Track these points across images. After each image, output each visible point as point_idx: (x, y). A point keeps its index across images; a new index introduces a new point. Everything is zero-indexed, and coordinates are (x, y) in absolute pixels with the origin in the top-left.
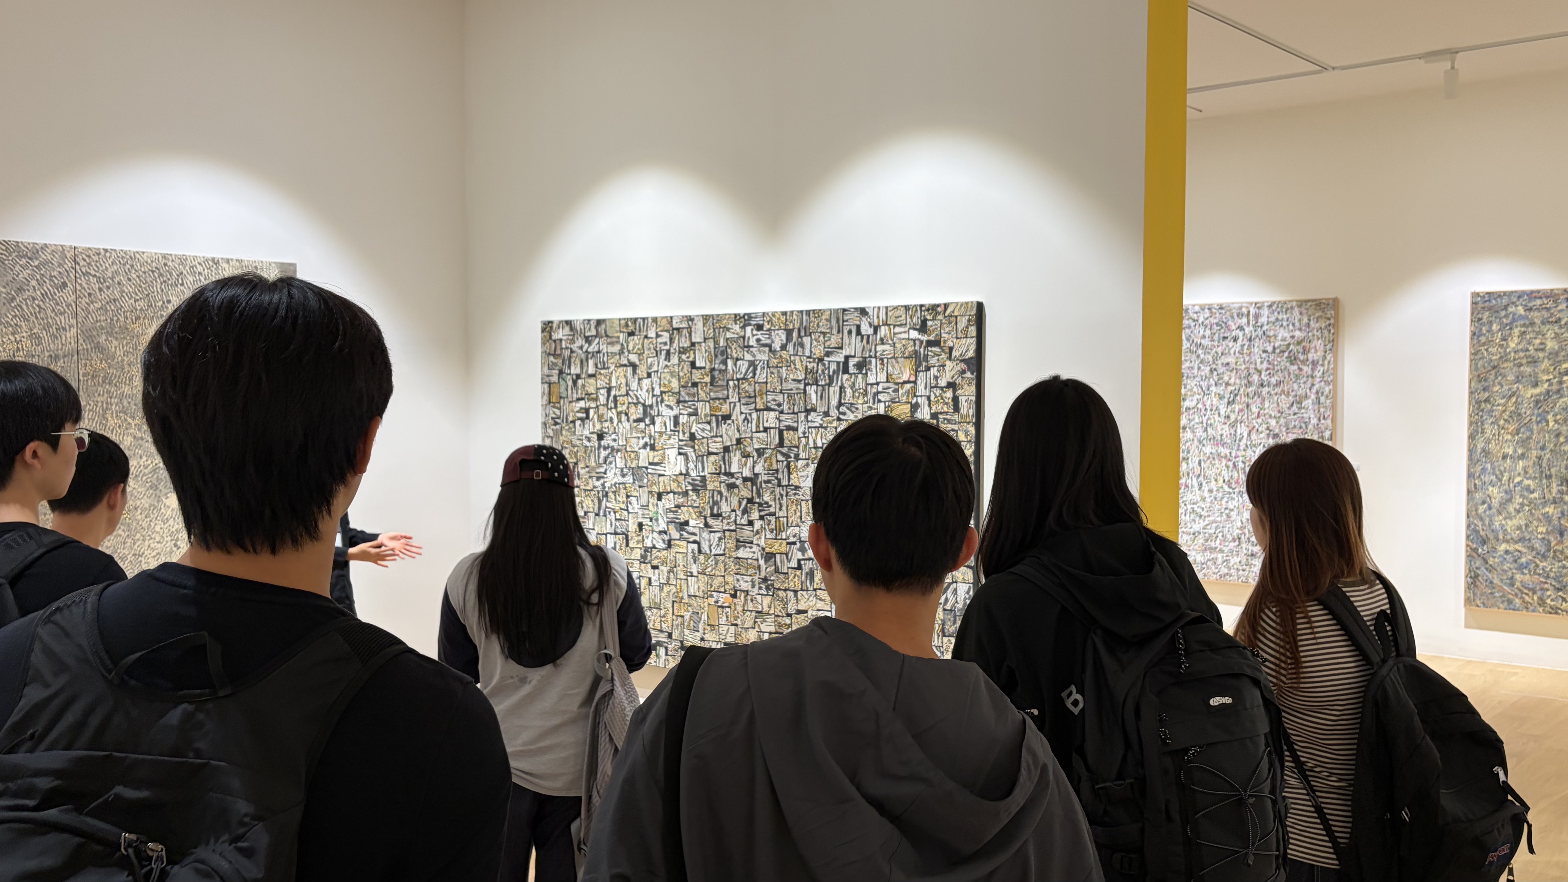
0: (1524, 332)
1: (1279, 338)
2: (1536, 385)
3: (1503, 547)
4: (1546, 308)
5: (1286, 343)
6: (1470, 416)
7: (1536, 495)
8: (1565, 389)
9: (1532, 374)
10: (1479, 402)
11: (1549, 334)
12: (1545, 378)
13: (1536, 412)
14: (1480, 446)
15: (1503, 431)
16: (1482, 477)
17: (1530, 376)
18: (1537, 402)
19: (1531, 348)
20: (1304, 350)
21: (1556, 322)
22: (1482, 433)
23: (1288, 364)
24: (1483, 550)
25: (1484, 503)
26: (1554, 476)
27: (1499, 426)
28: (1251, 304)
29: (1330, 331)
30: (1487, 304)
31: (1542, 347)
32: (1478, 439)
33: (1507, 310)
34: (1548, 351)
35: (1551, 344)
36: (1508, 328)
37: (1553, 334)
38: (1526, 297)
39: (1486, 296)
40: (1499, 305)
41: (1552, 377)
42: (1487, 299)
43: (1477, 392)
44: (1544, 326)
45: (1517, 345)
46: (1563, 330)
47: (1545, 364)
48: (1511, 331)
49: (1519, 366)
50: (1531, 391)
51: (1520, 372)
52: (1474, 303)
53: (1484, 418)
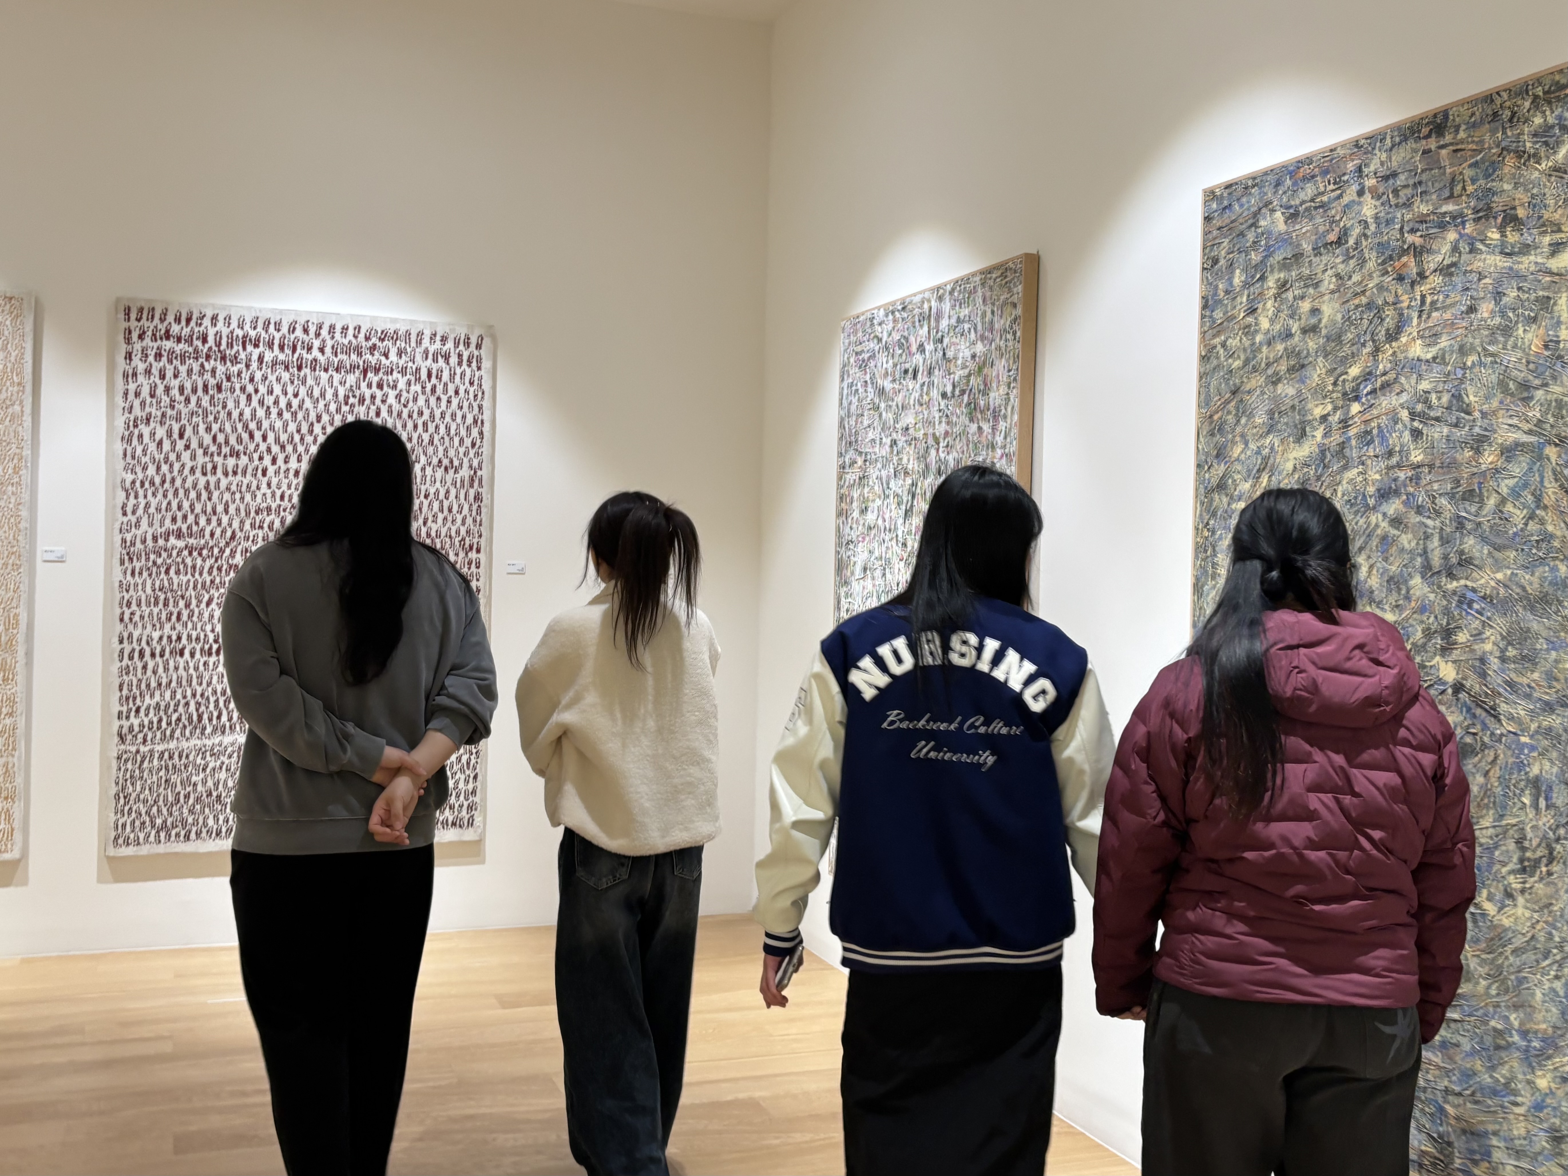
0: (1285, 283)
1: (959, 362)
2: (1301, 435)
4: (1323, 205)
5: (967, 371)
6: (1197, 529)
8: (1354, 442)
9: (1296, 402)
10: (1209, 492)
11: (1326, 282)
12: (1318, 412)
17: (1293, 407)
19: (1295, 328)
20: (986, 385)
21: (1339, 242)
23: (967, 422)
28: (932, 290)
29: (1014, 333)
30: (1228, 216)
31: (1313, 321)
32: (1208, 594)
33: (1257, 227)
34: (1324, 332)
35: (1330, 311)
36: (1258, 276)
37: (1334, 279)
38: (1288, 182)
39: (1225, 195)
40: (1244, 215)
41: (1329, 407)
42: (1226, 203)
43: (1207, 462)
44: (1318, 258)
45: (1272, 321)
46: (1352, 262)
47: (1318, 373)
48: (1262, 286)
49: (1275, 383)
50: (1295, 454)
51: (1276, 400)
52: (1207, 219)
53: (1217, 537)
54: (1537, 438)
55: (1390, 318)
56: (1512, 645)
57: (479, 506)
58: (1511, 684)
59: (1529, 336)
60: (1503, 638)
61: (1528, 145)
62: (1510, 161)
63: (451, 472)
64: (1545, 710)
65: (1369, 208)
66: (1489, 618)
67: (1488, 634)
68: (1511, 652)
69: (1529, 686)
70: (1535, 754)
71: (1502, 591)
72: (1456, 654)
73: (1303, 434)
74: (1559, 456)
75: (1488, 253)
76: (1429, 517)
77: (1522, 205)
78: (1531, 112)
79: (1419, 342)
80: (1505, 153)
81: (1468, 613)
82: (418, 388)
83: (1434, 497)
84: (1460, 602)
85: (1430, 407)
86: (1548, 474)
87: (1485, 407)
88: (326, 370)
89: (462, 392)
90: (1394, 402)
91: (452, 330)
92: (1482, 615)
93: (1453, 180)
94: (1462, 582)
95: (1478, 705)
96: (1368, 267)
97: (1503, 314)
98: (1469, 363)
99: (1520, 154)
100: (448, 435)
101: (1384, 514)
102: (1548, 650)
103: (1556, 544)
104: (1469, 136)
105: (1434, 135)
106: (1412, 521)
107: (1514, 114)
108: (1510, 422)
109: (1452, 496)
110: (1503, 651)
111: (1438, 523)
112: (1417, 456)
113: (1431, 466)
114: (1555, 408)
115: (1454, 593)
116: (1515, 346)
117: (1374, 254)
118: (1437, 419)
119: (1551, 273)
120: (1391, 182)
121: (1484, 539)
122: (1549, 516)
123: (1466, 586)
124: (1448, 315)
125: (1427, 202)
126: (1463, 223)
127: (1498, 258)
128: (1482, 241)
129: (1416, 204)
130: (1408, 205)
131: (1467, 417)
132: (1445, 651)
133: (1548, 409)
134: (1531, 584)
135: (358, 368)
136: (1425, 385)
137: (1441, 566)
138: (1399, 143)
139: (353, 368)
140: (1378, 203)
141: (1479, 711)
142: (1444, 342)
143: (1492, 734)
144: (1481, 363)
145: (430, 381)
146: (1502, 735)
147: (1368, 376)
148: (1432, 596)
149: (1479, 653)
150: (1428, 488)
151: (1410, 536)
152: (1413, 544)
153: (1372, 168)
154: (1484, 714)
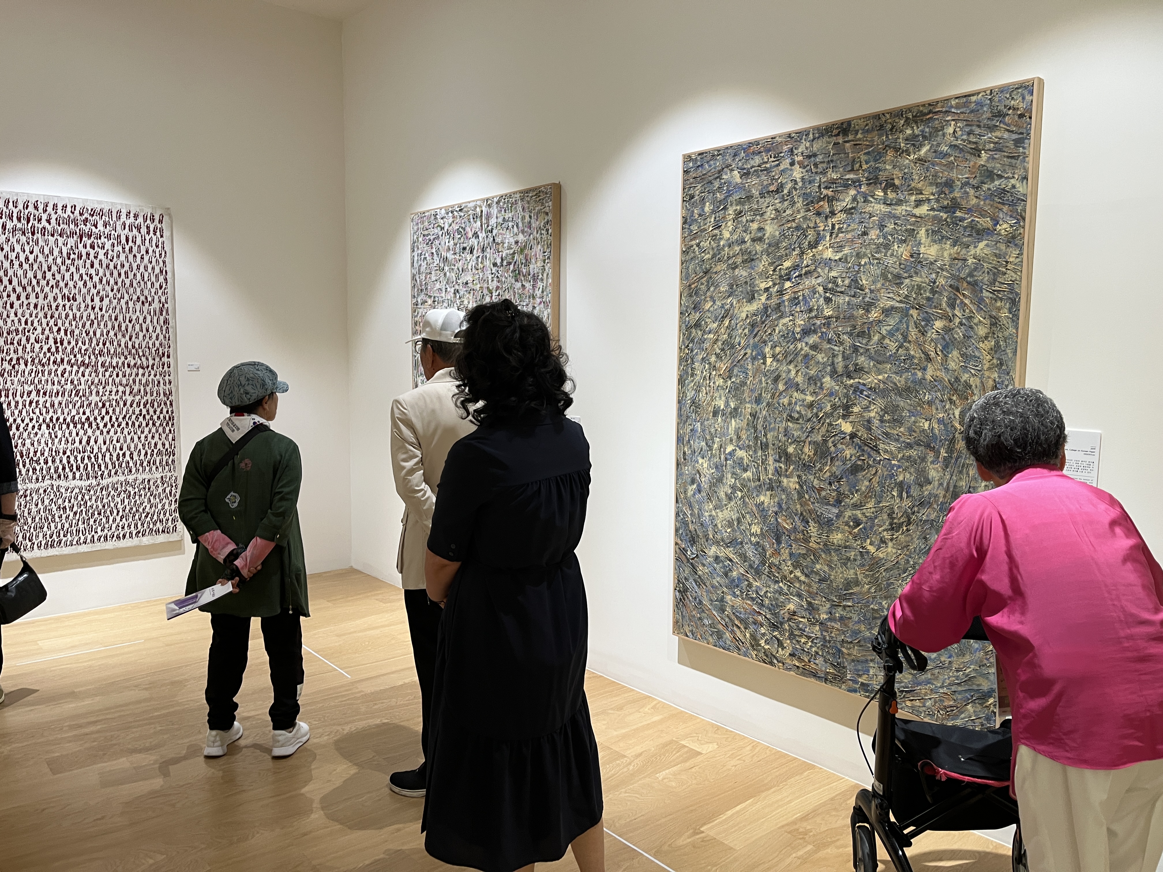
0: (741, 212)
1: (506, 245)
2: (751, 298)
3: (713, 550)
4: (766, 169)
5: (511, 251)
6: (680, 349)
7: (749, 474)
8: (786, 303)
9: (748, 280)
10: (689, 328)
11: (768, 213)
12: (763, 286)
13: (751, 341)
14: (690, 394)
15: (714, 373)
16: (692, 442)
17: (746, 283)
18: (753, 325)
19: (747, 237)
20: (526, 260)
21: (777, 191)
22: (692, 376)
23: (513, 281)
24: (693, 553)
25: (693, 482)
26: (771, 446)
27: (710, 363)
28: (482, 200)
30: (700, 171)
31: (760, 235)
32: (688, 385)
33: (721, 179)
34: (767, 241)
35: (771, 230)
36: (722, 207)
37: (774, 212)
38: (743, 154)
39: (699, 158)
40: (712, 171)
41: (771, 283)
42: (699, 163)
43: (687, 312)
44: (763, 200)
45: (731, 234)
46: (786, 203)
47: (763, 264)
48: (725, 213)
49: (734, 269)
50: (747, 309)
51: (735, 278)
52: (686, 172)
53: (694, 353)
54: (905, 305)
55: (811, 235)
56: (888, 414)
57: (167, 327)
58: (887, 434)
59: (902, 249)
60: (882, 410)
61: (902, 145)
62: (890, 154)
63: (147, 305)
64: (907, 447)
65: (797, 173)
66: (873, 399)
67: (873, 408)
68: (887, 417)
69: (897, 435)
70: (901, 470)
71: (882, 385)
72: (851, 418)
73: (753, 298)
74: (919, 315)
75: (876, 203)
76: (836, 345)
77: (898, 178)
78: (905, 127)
79: (831, 249)
80: (887, 148)
81: (860, 397)
82: (120, 248)
83: (839, 334)
84: (855, 391)
85: (837, 286)
86: (912, 324)
87: (872, 287)
88: (53, 235)
89: (150, 251)
90: (813, 282)
91: (142, 210)
92: (869, 398)
93: (854, 161)
94: (857, 380)
95: (865, 445)
96: (797, 206)
97: (885, 237)
98: (863, 263)
99: (897, 150)
100: (143, 280)
101: (807, 343)
102: (909, 416)
103: (916, 361)
104: (864, 137)
105: (841, 135)
106: (825, 347)
107: (893, 127)
108: (888, 296)
109: (850, 334)
110: (882, 417)
111: (841, 348)
112: (828, 312)
113: (837, 318)
114: (917, 289)
115: (851, 386)
116: (892, 255)
117: (801, 199)
118: (842, 292)
119: (915, 216)
120: (813, 159)
121: (871, 358)
122: (912, 347)
123: (859, 382)
124: (849, 236)
125: (836, 172)
126: (860, 185)
127: (882, 206)
128: (872, 196)
129: (829, 173)
130: (824, 173)
131: (861, 292)
132: (844, 417)
133: (913, 290)
134: (900, 382)
135: (76, 234)
136: (833, 274)
137: (843, 371)
138: (818, 138)
139: (72, 234)
140: (804, 171)
141: (866, 448)
142: (846, 251)
143: (874, 460)
144: (870, 263)
145: (128, 244)
146: (880, 460)
147: (796, 267)
148: (837, 388)
149: (867, 418)
150: (836, 329)
151: (823, 355)
152: (825, 359)
153: (800, 150)
154: (869, 450)
